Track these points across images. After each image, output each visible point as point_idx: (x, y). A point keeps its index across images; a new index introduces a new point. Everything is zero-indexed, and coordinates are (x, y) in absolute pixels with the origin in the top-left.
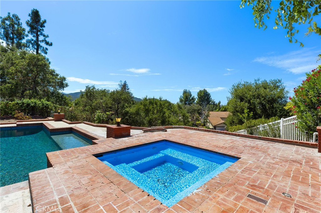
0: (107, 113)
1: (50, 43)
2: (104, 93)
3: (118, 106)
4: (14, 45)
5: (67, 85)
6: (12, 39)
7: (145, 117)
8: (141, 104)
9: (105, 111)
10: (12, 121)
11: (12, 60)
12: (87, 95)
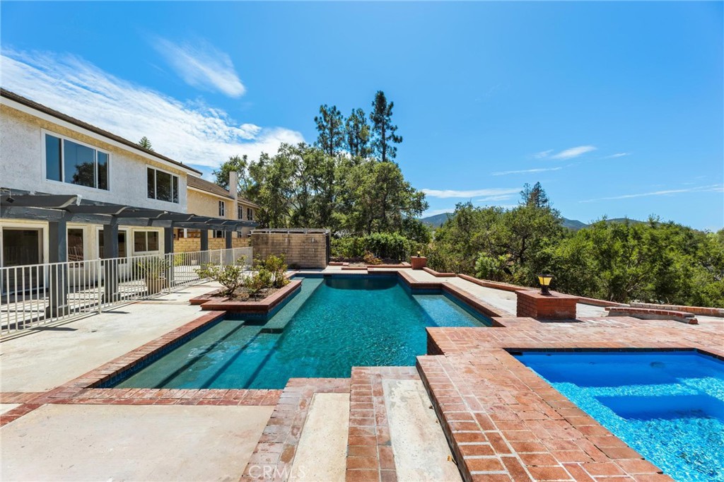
0: (501, 257)
1: (399, 138)
2: (492, 215)
3: (524, 243)
4: (359, 153)
5: (426, 206)
6: (356, 146)
7: (600, 270)
8: (588, 237)
9: (496, 254)
10: (362, 265)
11: (359, 177)
12: (459, 221)
